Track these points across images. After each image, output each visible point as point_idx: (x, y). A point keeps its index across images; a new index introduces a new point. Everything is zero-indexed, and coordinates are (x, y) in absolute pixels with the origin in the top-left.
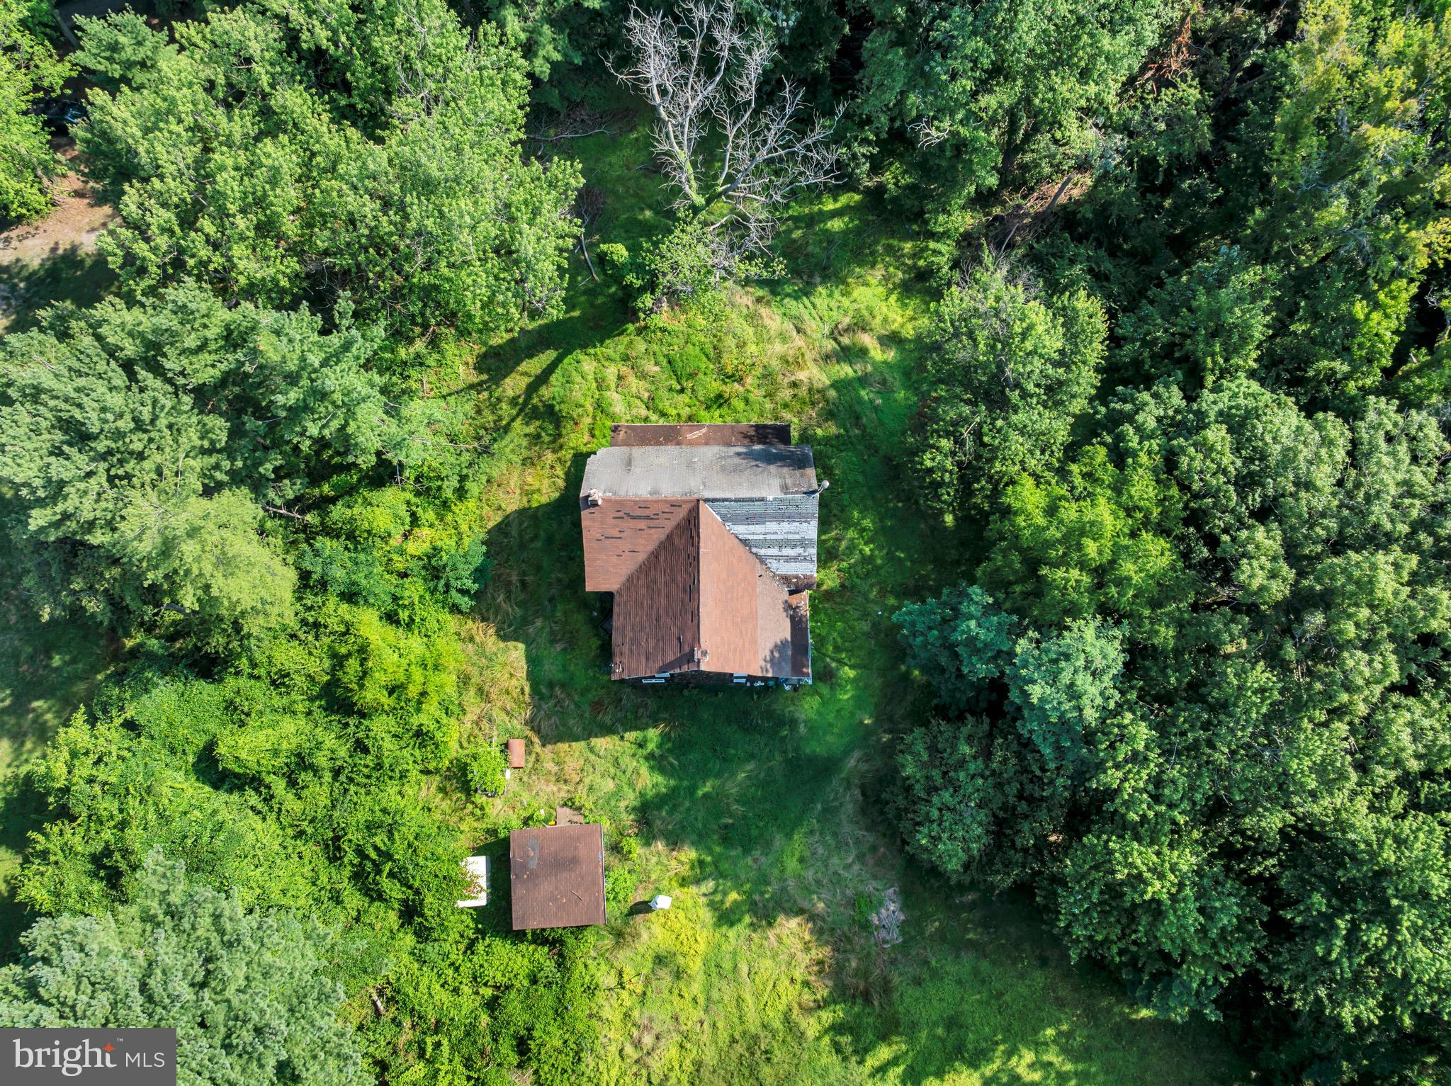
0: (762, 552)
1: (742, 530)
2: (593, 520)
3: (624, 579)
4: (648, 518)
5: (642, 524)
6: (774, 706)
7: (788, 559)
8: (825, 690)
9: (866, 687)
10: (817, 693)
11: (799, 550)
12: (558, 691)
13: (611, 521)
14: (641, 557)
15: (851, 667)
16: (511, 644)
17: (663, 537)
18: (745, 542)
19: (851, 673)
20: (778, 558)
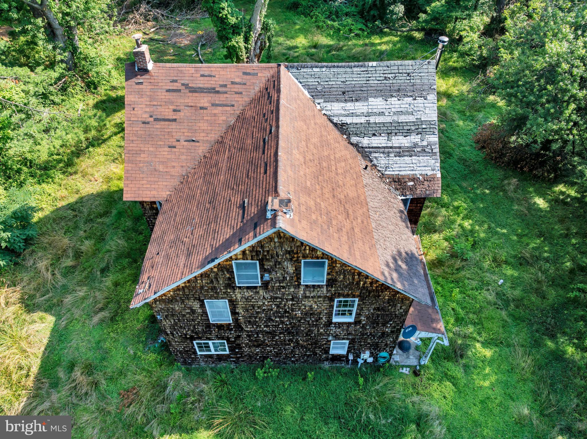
0: (365, 142)
1: (336, 108)
2: (140, 94)
3: (176, 182)
4: (213, 91)
5: (204, 100)
7: (401, 152)
8: (457, 371)
9: (512, 370)
10: (446, 376)
11: (415, 138)
13: (163, 95)
14: (202, 149)
15: (486, 344)
16: (37, 315)
17: (232, 121)
18: (342, 128)
19: (488, 353)
20: (386, 151)
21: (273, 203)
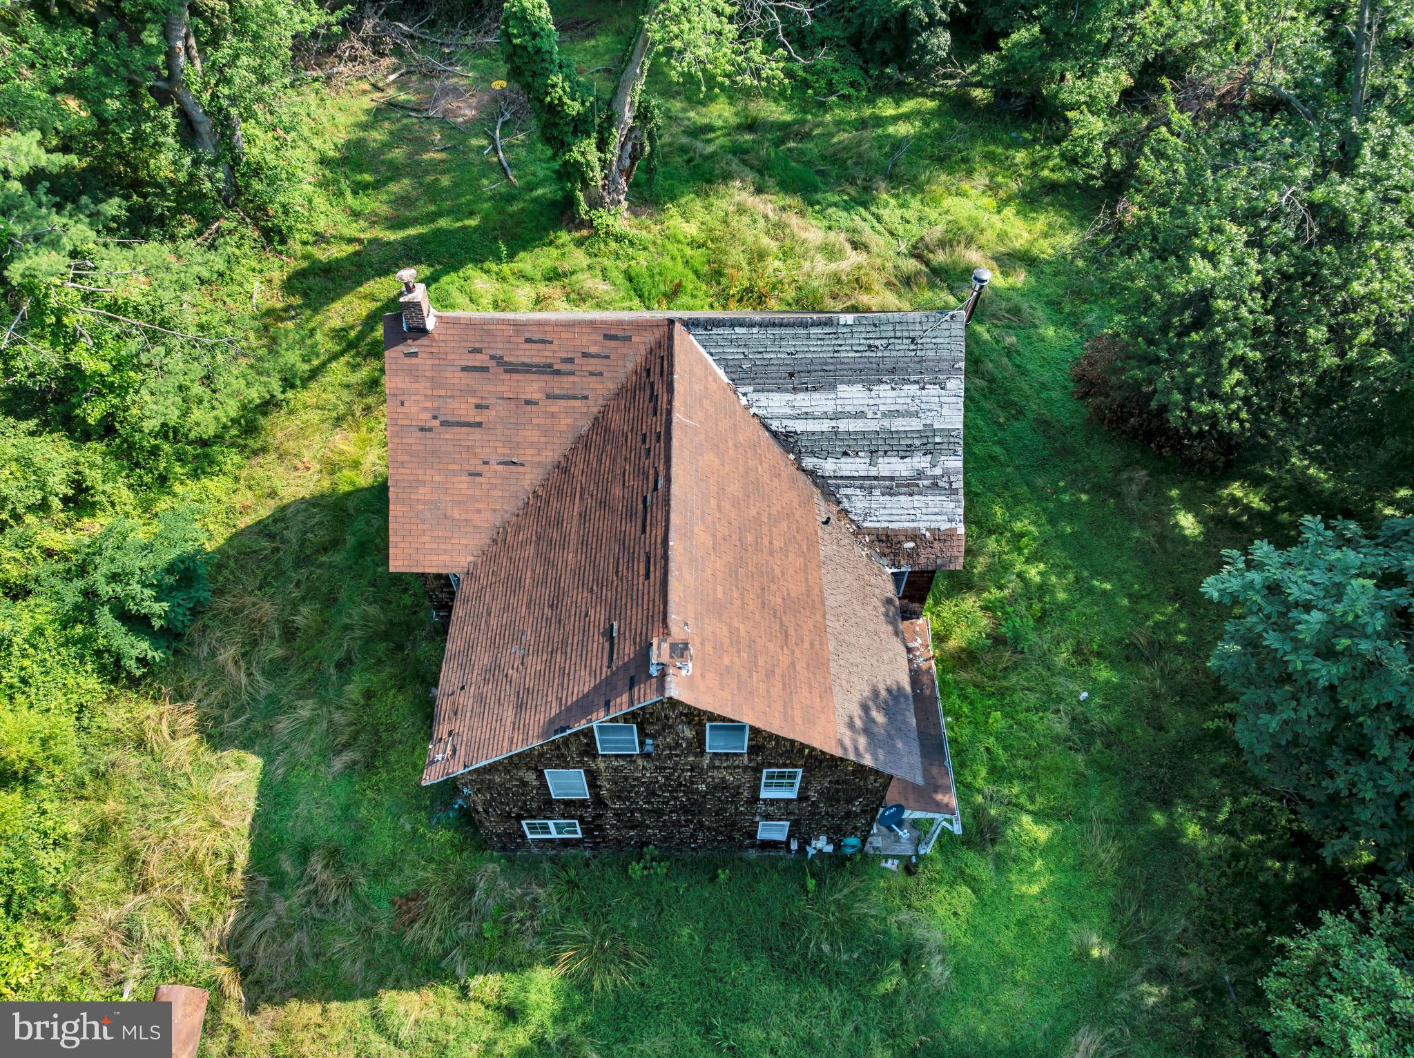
0: (829, 466)
1: (776, 404)
2: (413, 373)
3: (484, 539)
4: (547, 370)
5: (533, 387)
6: (861, 908)
7: (893, 487)
8: (981, 867)
9: (1080, 865)
10: (962, 876)
11: (920, 462)
12: (316, 865)
13: (456, 378)
14: (529, 479)
15: (1040, 817)
16: (230, 755)
17: (584, 426)
18: (786, 440)
19: (1042, 833)
20: (866, 484)
21: (660, 652)
